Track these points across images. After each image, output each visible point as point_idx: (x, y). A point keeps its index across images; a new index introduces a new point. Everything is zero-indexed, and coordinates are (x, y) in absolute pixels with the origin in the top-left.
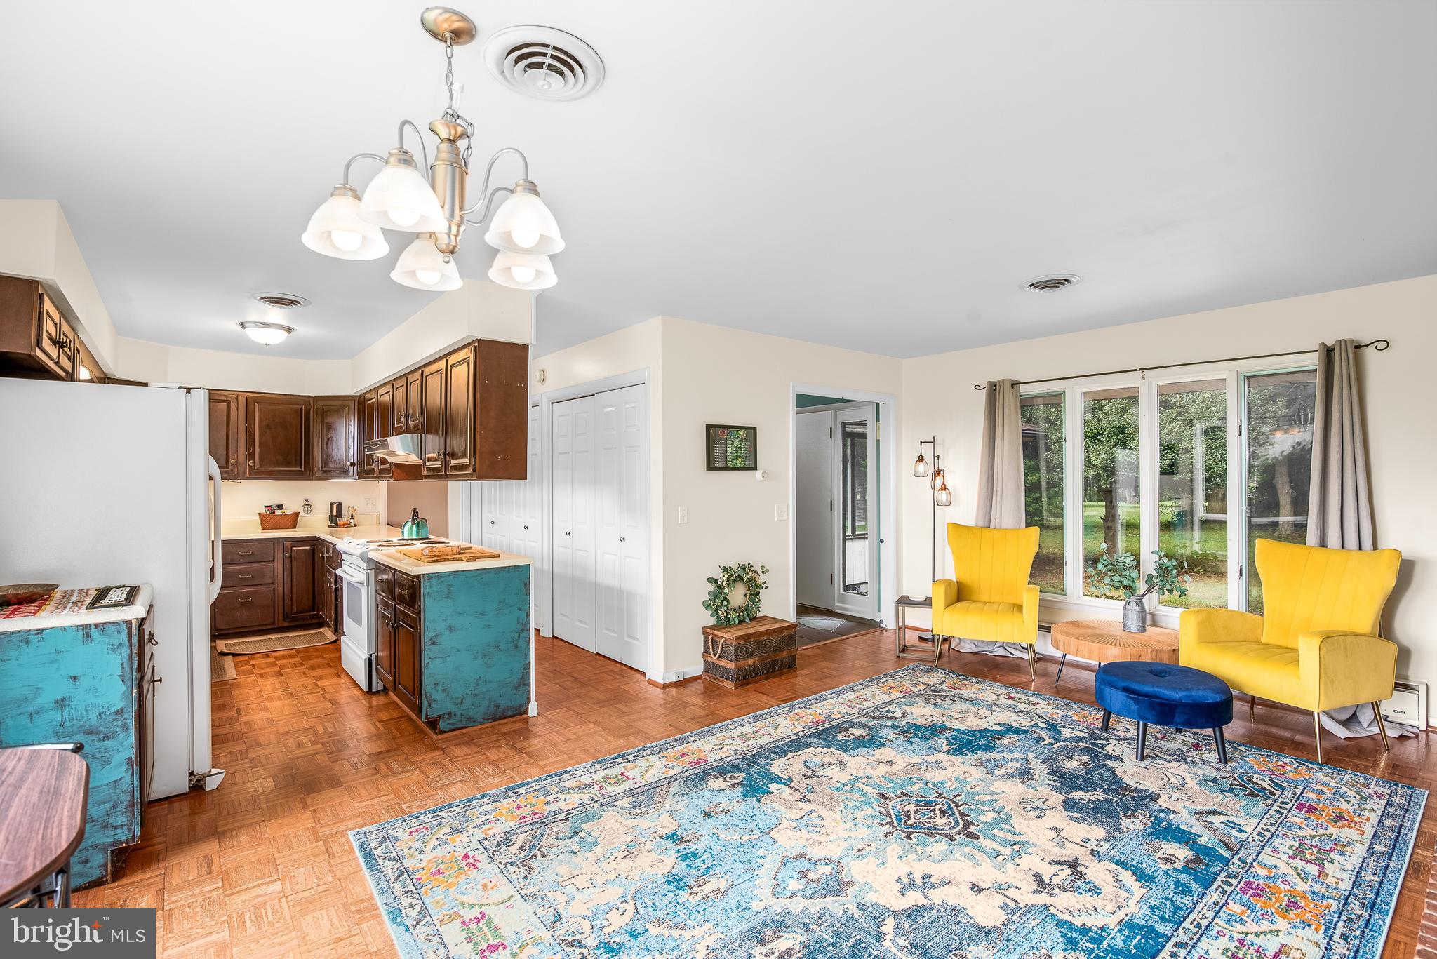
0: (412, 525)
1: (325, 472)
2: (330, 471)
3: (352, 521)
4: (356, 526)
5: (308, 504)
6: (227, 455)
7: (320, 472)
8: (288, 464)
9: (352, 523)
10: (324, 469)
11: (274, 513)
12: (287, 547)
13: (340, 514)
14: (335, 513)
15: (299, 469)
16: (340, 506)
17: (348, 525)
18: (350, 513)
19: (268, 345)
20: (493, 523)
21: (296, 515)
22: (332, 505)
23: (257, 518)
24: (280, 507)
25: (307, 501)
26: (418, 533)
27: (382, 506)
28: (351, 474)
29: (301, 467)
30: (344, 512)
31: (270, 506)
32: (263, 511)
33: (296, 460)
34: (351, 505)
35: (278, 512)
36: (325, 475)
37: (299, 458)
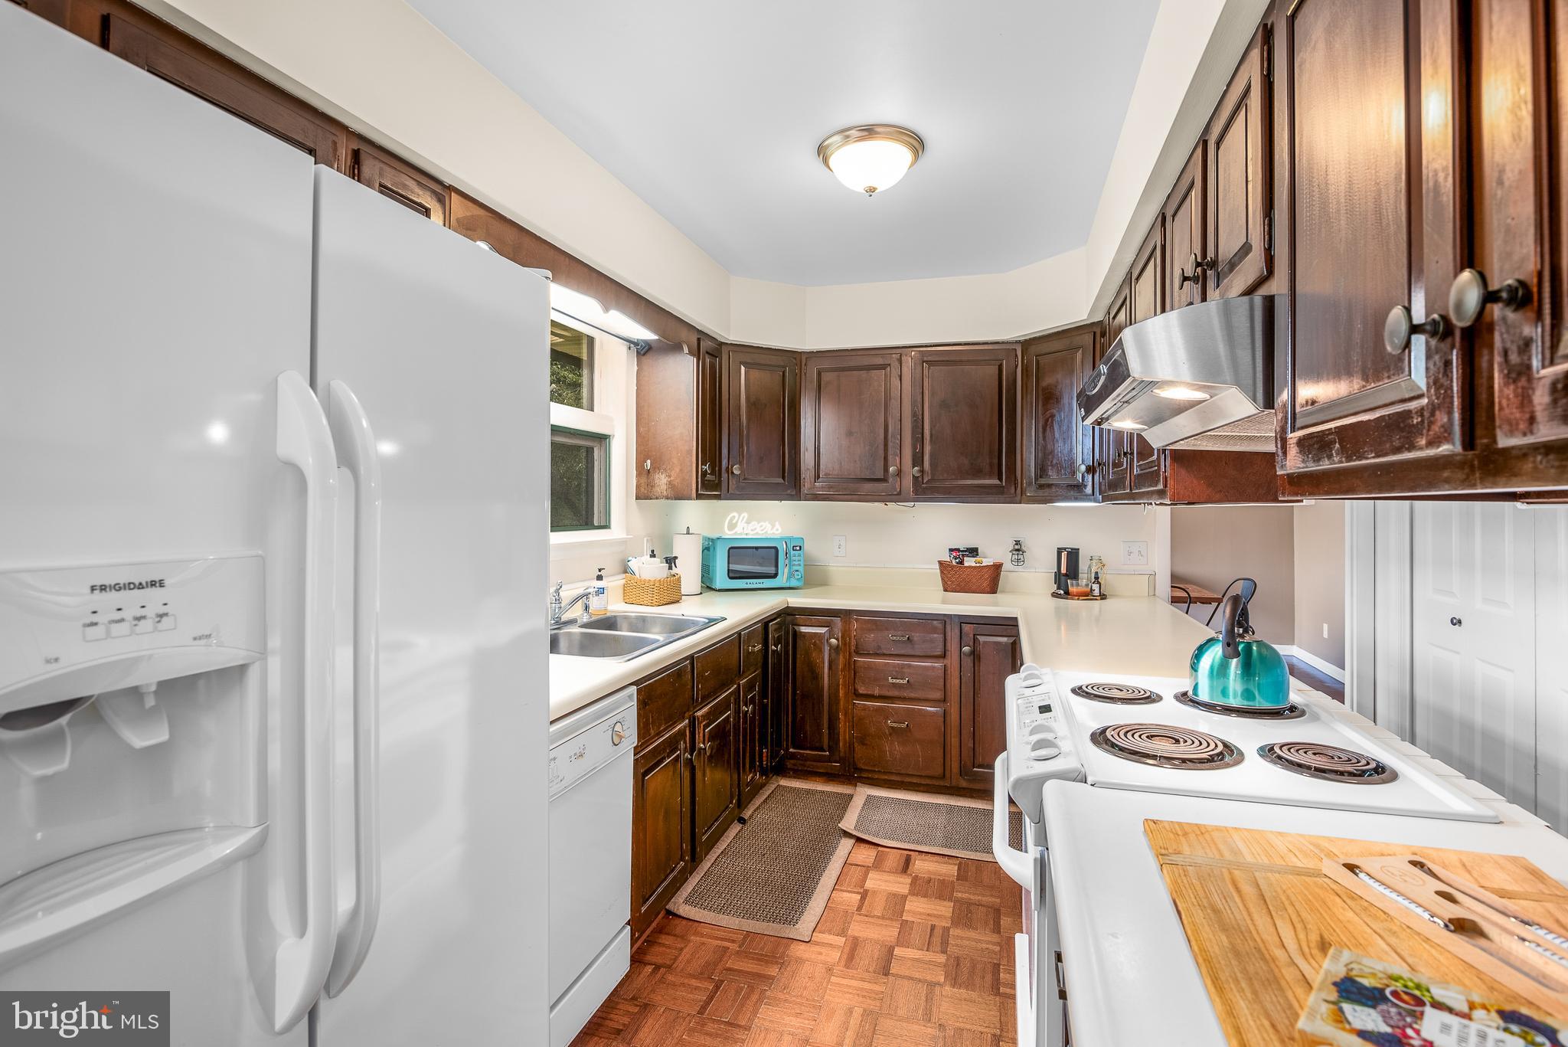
0: (1226, 657)
1: (1041, 487)
2: (1050, 486)
3: (1096, 587)
4: (1103, 597)
5: (1018, 549)
6: (886, 459)
7: (1034, 487)
8: (977, 472)
9: (1096, 593)
10: (1042, 481)
11: (962, 562)
12: (967, 635)
13: (1073, 572)
14: (1063, 570)
15: (997, 482)
16: (1073, 555)
17: (1087, 595)
18: (1094, 570)
19: (871, 190)
20: (1456, 622)
21: (997, 568)
22: (1060, 551)
23: (936, 569)
24: (973, 552)
25: (1017, 543)
26: (1248, 694)
27: (1160, 562)
28: (1089, 490)
29: (1000, 479)
30: (1083, 566)
31: (958, 550)
32: (946, 558)
33: (991, 465)
34: (1095, 554)
35: (969, 562)
36: (1041, 493)
37: (996, 461)
